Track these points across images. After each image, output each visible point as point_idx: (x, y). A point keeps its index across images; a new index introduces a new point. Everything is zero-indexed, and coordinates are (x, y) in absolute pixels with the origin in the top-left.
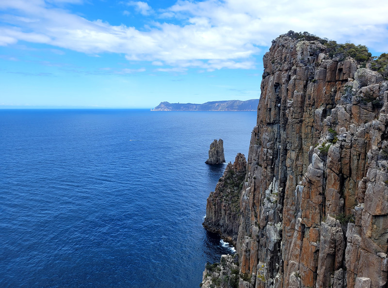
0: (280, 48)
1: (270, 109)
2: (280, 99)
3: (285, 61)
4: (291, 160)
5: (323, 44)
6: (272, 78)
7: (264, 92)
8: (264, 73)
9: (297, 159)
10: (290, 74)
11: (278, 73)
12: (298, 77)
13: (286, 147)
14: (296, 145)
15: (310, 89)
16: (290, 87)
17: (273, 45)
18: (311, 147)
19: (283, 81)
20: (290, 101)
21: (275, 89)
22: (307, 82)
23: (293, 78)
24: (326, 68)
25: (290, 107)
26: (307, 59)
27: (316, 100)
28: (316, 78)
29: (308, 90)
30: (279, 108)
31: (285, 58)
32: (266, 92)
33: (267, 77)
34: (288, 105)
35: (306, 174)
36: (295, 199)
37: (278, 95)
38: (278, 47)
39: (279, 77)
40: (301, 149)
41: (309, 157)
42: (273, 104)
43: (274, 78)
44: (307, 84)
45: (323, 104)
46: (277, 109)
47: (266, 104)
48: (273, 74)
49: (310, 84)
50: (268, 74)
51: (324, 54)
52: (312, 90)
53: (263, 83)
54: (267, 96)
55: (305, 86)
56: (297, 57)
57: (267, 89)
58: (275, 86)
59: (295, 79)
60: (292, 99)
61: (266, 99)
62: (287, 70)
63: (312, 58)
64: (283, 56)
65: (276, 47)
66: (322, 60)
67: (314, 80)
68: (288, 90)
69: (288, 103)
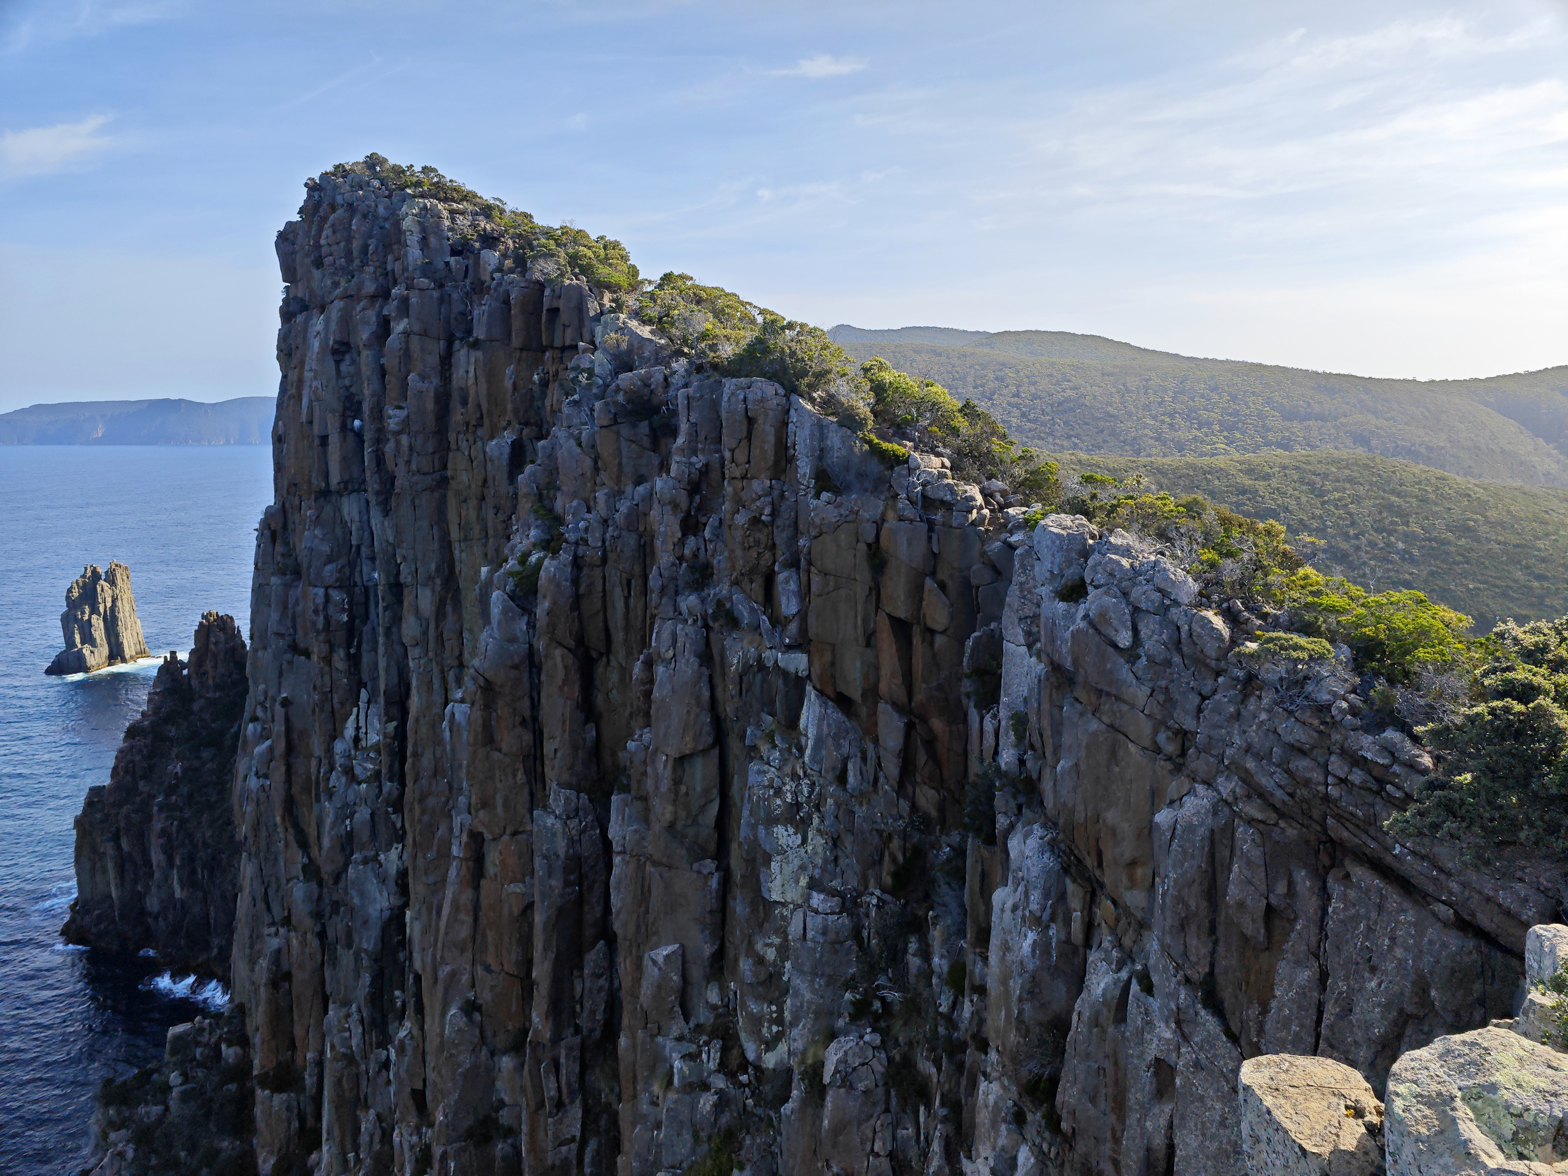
0: (340, 212)
1: (324, 440)
2: (360, 403)
3: (364, 264)
4: (418, 619)
5: (490, 218)
6: (318, 323)
7: (293, 376)
8: (286, 302)
9: (440, 614)
10: (385, 312)
11: (340, 304)
12: (417, 327)
13: (398, 573)
14: (433, 567)
15: (462, 371)
16: (391, 361)
17: (310, 196)
18: (484, 570)
19: (365, 336)
20: (397, 412)
21: (338, 363)
22: (450, 344)
23: (399, 327)
24: (507, 303)
25: (399, 433)
26: (441, 265)
27: (485, 407)
28: (480, 333)
29: (458, 374)
30: (359, 435)
31: (364, 251)
32: (301, 373)
33: (300, 318)
34: (392, 424)
35: (476, 662)
36: (444, 750)
37: (347, 388)
38: (333, 208)
39: (346, 320)
40: (451, 578)
41: (481, 602)
42: (334, 421)
43: (327, 322)
44: (449, 351)
45: (509, 423)
46: (351, 439)
47: (304, 418)
48: (322, 309)
49: (462, 354)
50: (305, 307)
52: (471, 374)
53: (284, 338)
54: (305, 392)
55: (446, 361)
56: (406, 255)
57: (302, 363)
58: (334, 352)
59: (407, 334)
60: (403, 405)
61: (305, 401)
62: (373, 297)
63: (457, 262)
64: (356, 245)
65: (325, 205)
66: (492, 273)
67: (471, 339)
68: (383, 372)
69: (390, 417)
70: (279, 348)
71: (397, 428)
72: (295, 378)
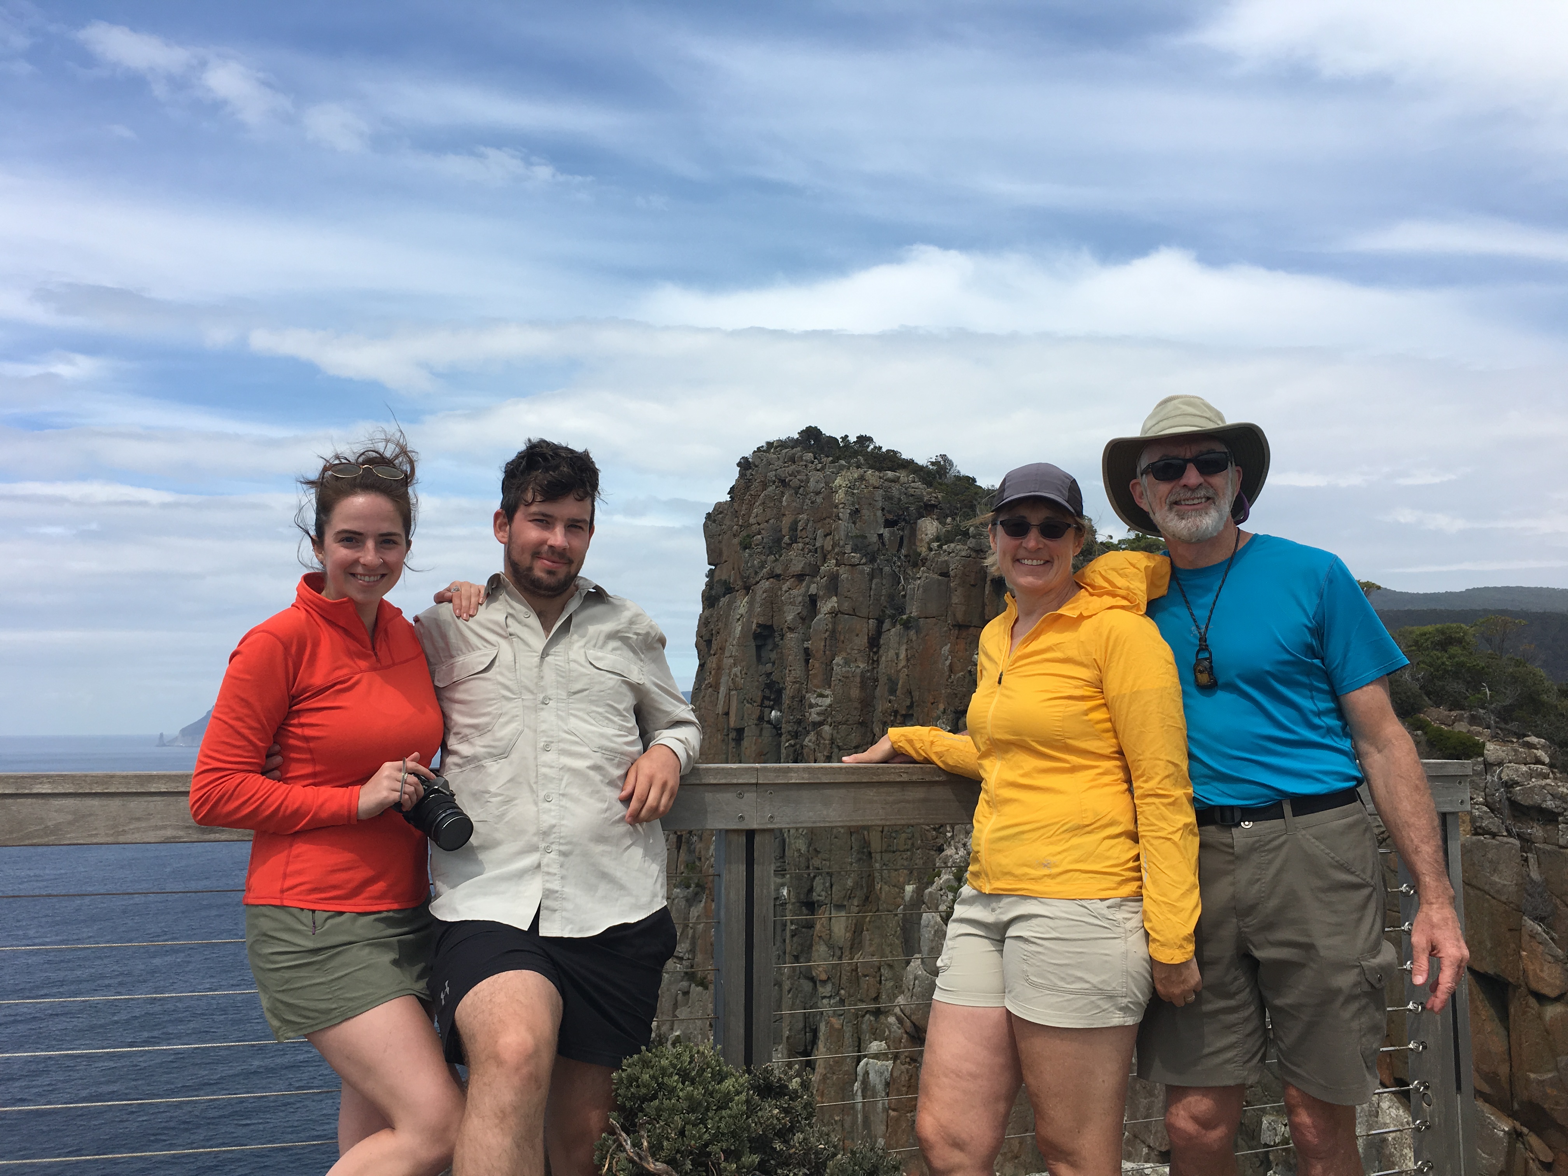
0: (771, 488)
1: (740, 731)
2: (779, 692)
3: (794, 540)
4: (831, 947)
5: (929, 484)
6: (742, 605)
7: (712, 663)
8: (710, 585)
9: (856, 944)
10: (813, 589)
11: (766, 584)
12: (846, 606)
13: (811, 890)
14: (850, 883)
15: (892, 653)
16: (816, 644)
17: (742, 475)
18: (909, 888)
19: (790, 617)
20: (820, 701)
21: (759, 648)
22: (880, 622)
23: (827, 606)
24: (945, 574)
25: (821, 723)
26: (875, 539)
27: (916, 694)
28: (913, 610)
29: (886, 656)
30: (776, 726)
31: (794, 528)
32: (720, 660)
33: (724, 601)
34: (813, 716)
35: (901, 1000)
37: (769, 675)
38: (765, 486)
39: (773, 603)
40: (869, 899)
41: (904, 929)
42: (750, 709)
43: (751, 603)
44: (879, 632)
45: (944, 712)
46: (767, 729)
47: (720, 709)
48: (747, 589)
49: (892, 634)
50: (729, 590)
51: (936, 523)
52: (902, 656)
53: (704, 623)
54: (724, 679)
55: (874, 642)
56: (837, 529)
57: (722, 649)
58: (756, 636)
59: (835, 614)
60: (827, 692)
61: (723, 690)
62: (800, 577)
63: (892, 534)
64: (786, 522)
65: (756, 484)
66: (929, 544)
67: (904, 617)
68: (807, 654)
69: (811, 706)
70: (699, 635)
71: (818, 719)
72: (714, 666)
